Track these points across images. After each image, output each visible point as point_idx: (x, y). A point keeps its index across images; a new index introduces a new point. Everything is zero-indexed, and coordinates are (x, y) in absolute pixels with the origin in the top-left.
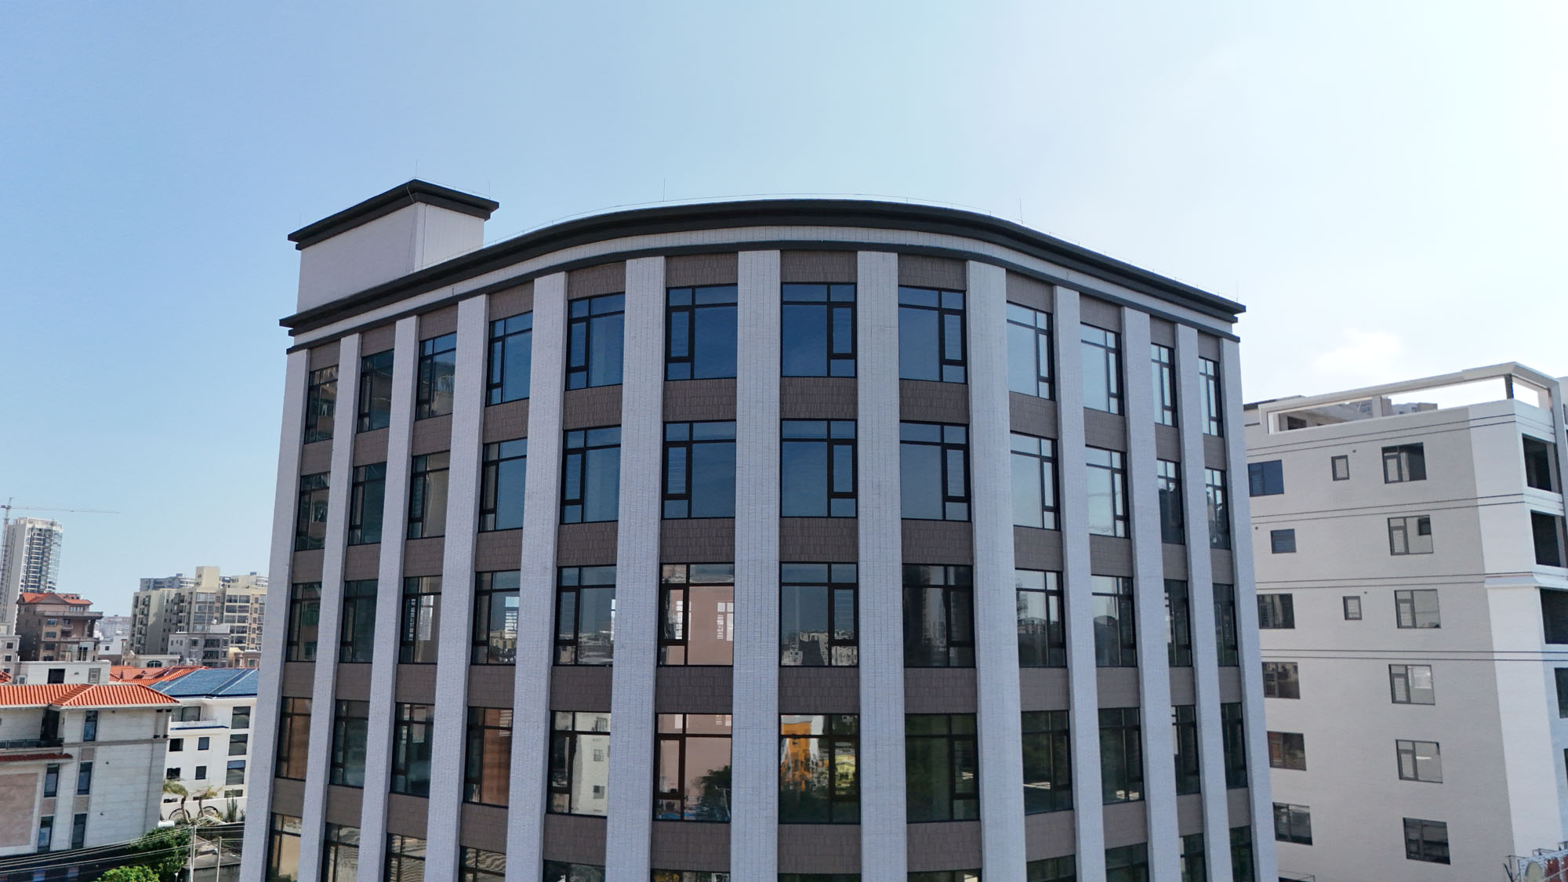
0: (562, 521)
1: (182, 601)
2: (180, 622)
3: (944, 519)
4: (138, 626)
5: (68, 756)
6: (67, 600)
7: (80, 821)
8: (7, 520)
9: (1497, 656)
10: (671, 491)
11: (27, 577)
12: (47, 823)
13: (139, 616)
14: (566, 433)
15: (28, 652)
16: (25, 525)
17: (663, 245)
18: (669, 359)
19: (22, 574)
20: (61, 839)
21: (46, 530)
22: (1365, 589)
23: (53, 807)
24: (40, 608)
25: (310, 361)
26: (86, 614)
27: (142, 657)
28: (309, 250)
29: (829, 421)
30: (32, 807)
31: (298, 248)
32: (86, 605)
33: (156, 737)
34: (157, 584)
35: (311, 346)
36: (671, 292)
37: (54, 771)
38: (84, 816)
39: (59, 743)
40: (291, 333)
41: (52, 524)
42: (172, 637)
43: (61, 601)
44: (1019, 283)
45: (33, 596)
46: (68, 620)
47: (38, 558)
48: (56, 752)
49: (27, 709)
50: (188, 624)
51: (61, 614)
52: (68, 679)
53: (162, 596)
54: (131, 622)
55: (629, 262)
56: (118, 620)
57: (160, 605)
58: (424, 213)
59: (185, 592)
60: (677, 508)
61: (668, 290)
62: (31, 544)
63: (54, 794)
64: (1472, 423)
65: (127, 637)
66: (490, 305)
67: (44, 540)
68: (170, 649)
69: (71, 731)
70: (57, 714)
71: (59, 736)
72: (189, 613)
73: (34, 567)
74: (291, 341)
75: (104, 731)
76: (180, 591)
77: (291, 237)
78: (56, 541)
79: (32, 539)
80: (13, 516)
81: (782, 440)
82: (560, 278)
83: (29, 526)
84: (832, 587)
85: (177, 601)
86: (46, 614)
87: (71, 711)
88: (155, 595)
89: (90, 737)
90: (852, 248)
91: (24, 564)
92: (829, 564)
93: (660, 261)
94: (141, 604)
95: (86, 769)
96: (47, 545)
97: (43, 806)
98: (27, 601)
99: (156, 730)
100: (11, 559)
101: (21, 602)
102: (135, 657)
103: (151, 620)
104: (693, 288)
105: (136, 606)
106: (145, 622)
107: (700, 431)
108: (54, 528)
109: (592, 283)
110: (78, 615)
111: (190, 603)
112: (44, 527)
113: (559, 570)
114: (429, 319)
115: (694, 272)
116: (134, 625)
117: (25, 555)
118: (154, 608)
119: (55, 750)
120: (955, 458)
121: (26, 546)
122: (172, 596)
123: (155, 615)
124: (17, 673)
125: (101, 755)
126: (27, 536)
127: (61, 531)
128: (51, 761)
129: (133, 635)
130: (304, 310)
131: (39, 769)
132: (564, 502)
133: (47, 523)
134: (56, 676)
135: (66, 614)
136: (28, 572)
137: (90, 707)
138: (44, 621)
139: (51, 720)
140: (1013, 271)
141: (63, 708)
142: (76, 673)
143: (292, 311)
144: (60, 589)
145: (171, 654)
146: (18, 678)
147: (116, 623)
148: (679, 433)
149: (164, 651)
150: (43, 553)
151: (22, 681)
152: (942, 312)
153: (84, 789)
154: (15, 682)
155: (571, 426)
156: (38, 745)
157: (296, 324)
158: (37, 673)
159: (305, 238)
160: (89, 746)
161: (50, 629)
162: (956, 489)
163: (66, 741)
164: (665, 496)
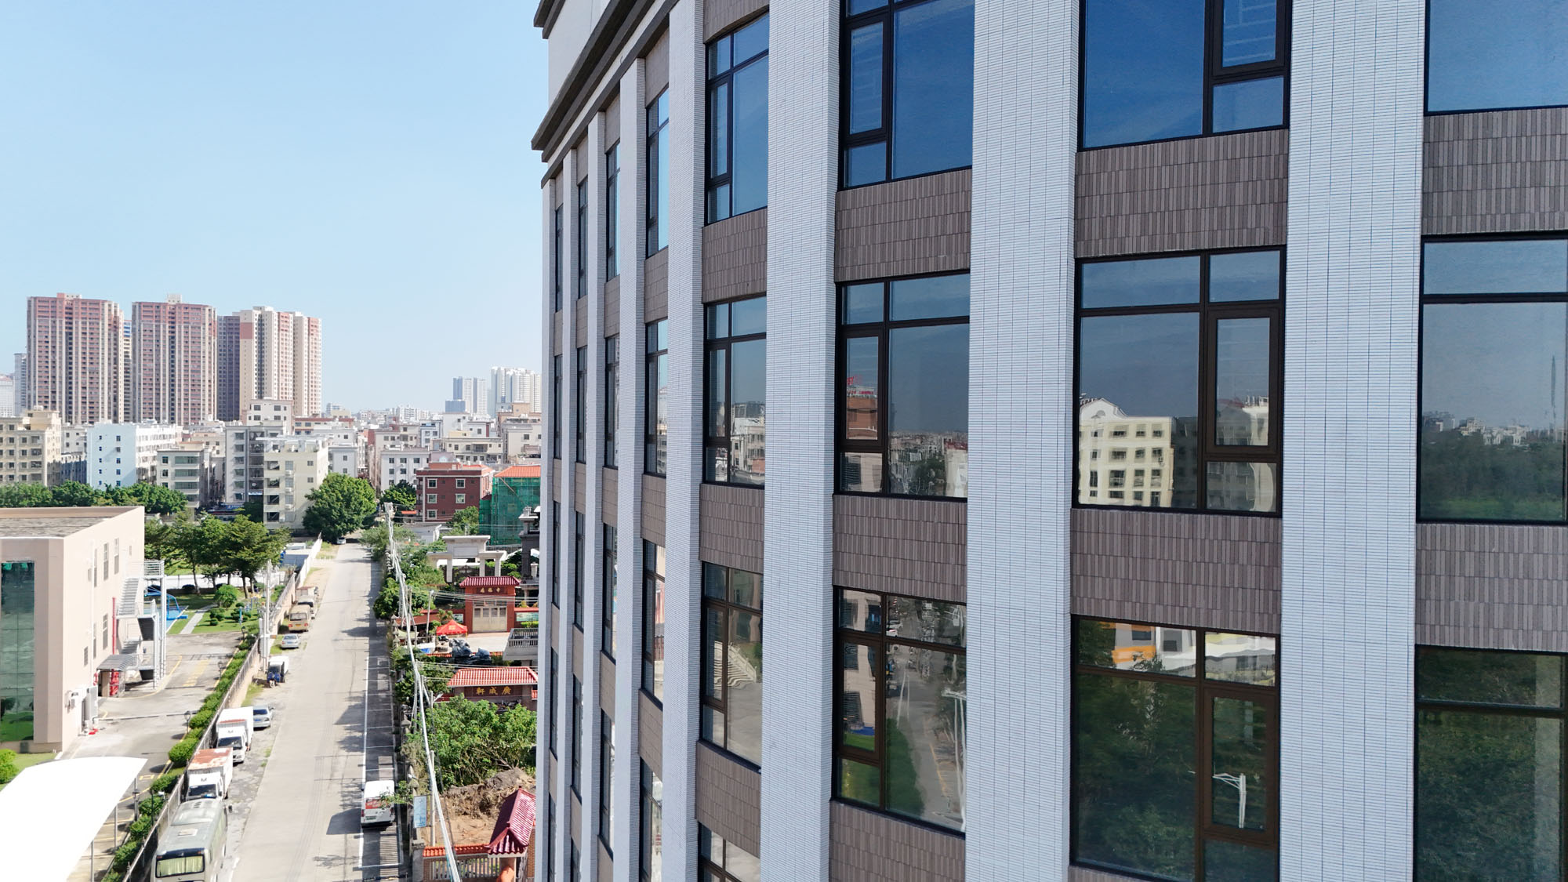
35: (551, 175)
157: (541, 145)
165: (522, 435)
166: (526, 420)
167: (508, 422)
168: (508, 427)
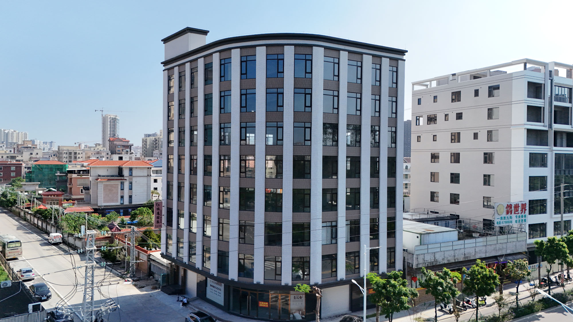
0: (220, 113)
1: (156, 141)
2: (156, 147)
3: (305, 111)
4: (144, 148)
5: (126, 180)
6: (123, 140)
7: (130, 197)
8: (102, 115)
9: (512, 149)
10: (242, 106)
11: (110, 133)
12: (122, 197)
13: (144, 145)
14: (220, 92)
15: (113, 152)
16: (108, 116)
17: (240, 46)
18: (241, 74)
19: (109, 132)
20: (126, 202)
21: (114, 118)
22: (479, 130)
23: (123, 193)
24: (115, 142)
25: (168, 73)
26: (128, 145)
27: (146, 158)
28: (167, 44)
29: (277, 88)
30: (118, 193)
31: (164, 43)
32: (128, 142)
33: (148, 175)
34: (149, 136)
35: (168, 69)
36: (242, 57)
37: (122, 184)
38: (131, 196)
39: (123, 176)
40: (164, 66)
41: (116, 116)
42: (154, 152)
43: (121, 140)
44: (328, 51)
45: (113, 139)
46: (124, 146)
47: (113, 127)
48: (123, 179)
49: (114, 167)
50: (159, 148)
51: (121, 144)
52: (124, 159)
53: (150, 139)
54: (142, 148)
55: (232, 50)
56: (139, 148)
57: (150, 142)
58: (191, 36)
59: (157, 138)
60: (244, 110)
61: (241, 57)
62: (110, 123)
63: (123, 190)
64: (513, 78)
65: (141, 152)
66: (205, 60)
67: (114, 121)
68: (154, 155)
69: (126, 173)
70: (122, 168)
71: (123, 174)
72: (159, 144)
73: (112, 130)
74: (164, 68)
75: (134, 173)
76: (155, 137)
77: (162, 40)
78: (118, 121)
79: (110, 121)
80: (104, 114)
81: (267, 93)
82: (218, 54)
83: (109, 117)
84: (278, 127)
85: (155, 141)
86: (117, 144)
87: (126, 168)
88: (148, 138)
89: (131, 175)
90: (283, 45)
91: (109, 129)
92: (277, 122)
93: (239, 50)
94: (144, 142)
95: (131, 183)
96: (115, 123)
97: (121, 192)
98: (111, 140)
99: (148, 173)
100: (105, 127)
101: (109, 141)
102: (144, 158)
103: (148, 147)
104: (247, 56)
105: (143, 142)
106: (146, 147)
107: (249, 91)
108: (117, 117)
109: (225, 55)
110: (126, 145)
111: (159, 141)
112: (114, 117)
113: (220, 124)
114: (193, 63)
115: (247, 52)
116: (143, 148)
117: (109, 126)
118: (148, 143)
119: (122, 178)
120: (308, 97)
121: (109, 123)
122: (153, 139)
123: (149, 145)
124: (111, 157)
125: (134, 180)
126: (109, 120)
127: (119, 118)
128: (122, 181)
129: (143, 151)
130: (167, 60)
131: (118, 183)
132: (221, 108)
133: (114, 116)
134: (121, 158)
135: (123, 144)
136: (110, 132)
137: (130, 166)
138: (116, 146)
139: (120, 170)
140: (326, 48)
141: (123, 166)
142: (126, 158)
143: (163, 60)
144: (121, 137)
145: (155, 157)
146: (111, 159)
147: (138, 148)
148: (244, 92)
149: (152, 156)
150: (114, 126)
151: (112, 159)
152: (306, 60)
153: (131, 189)
154: (110, 160)
155: (221, 91)
156: (118, 177)
157: (165, 63)
158: (116, 157)
159: (166, 41)
160: (131, 177)
161: (119, 149)
162: (308, 104)
163: (125, 176)
164: (241, 107)
165: (29, 153)
166: (30, 147)
167: (22, 148)
168: (22, 150)
